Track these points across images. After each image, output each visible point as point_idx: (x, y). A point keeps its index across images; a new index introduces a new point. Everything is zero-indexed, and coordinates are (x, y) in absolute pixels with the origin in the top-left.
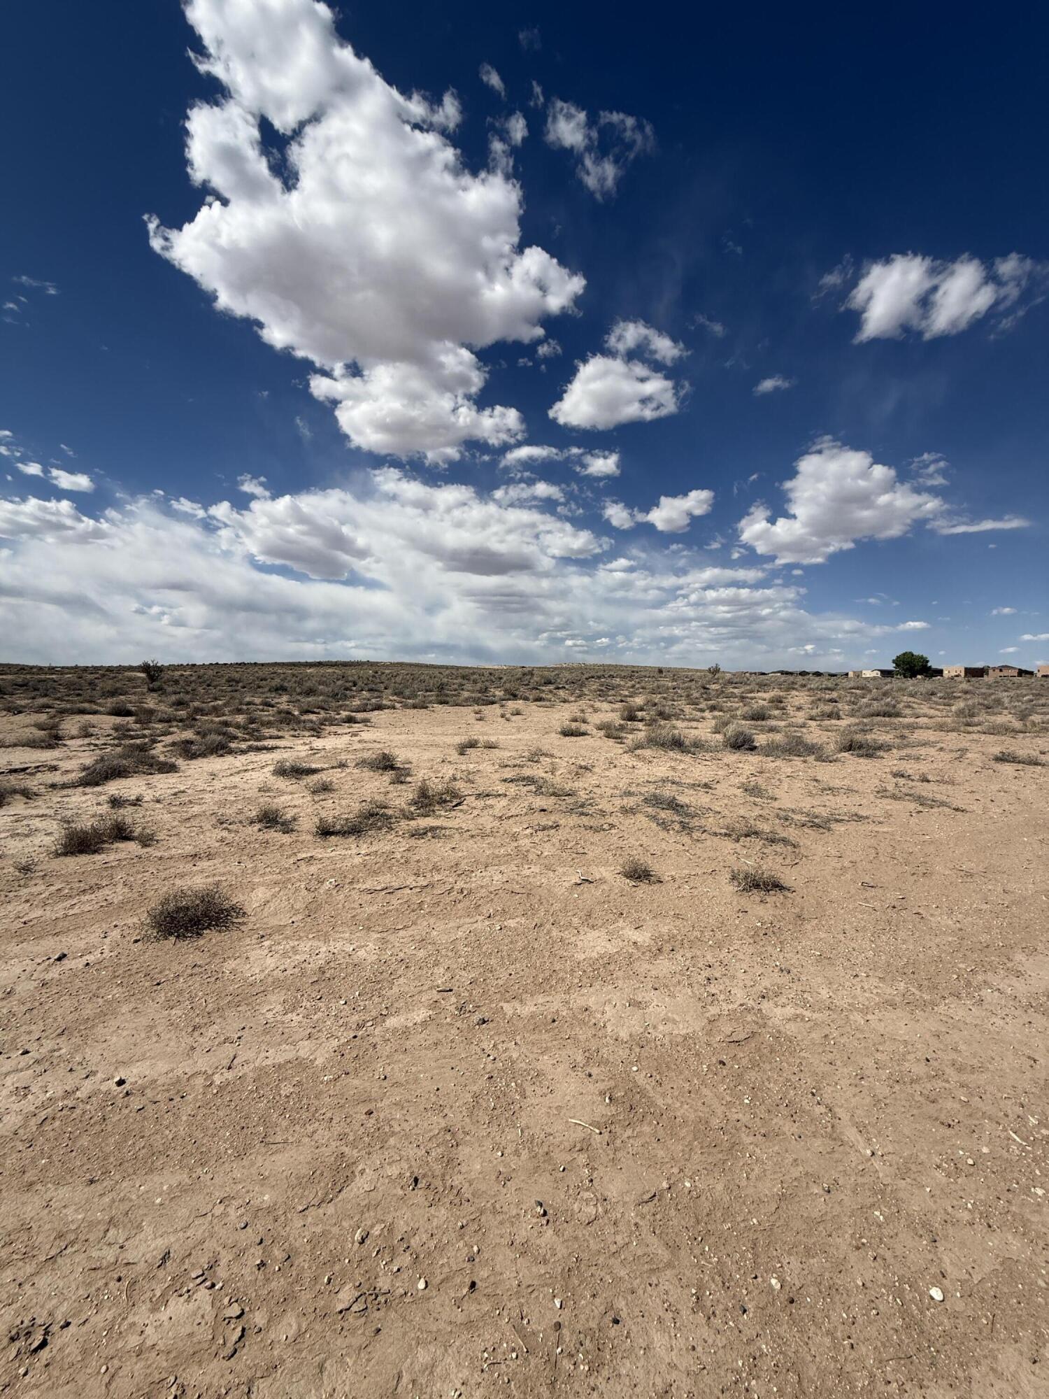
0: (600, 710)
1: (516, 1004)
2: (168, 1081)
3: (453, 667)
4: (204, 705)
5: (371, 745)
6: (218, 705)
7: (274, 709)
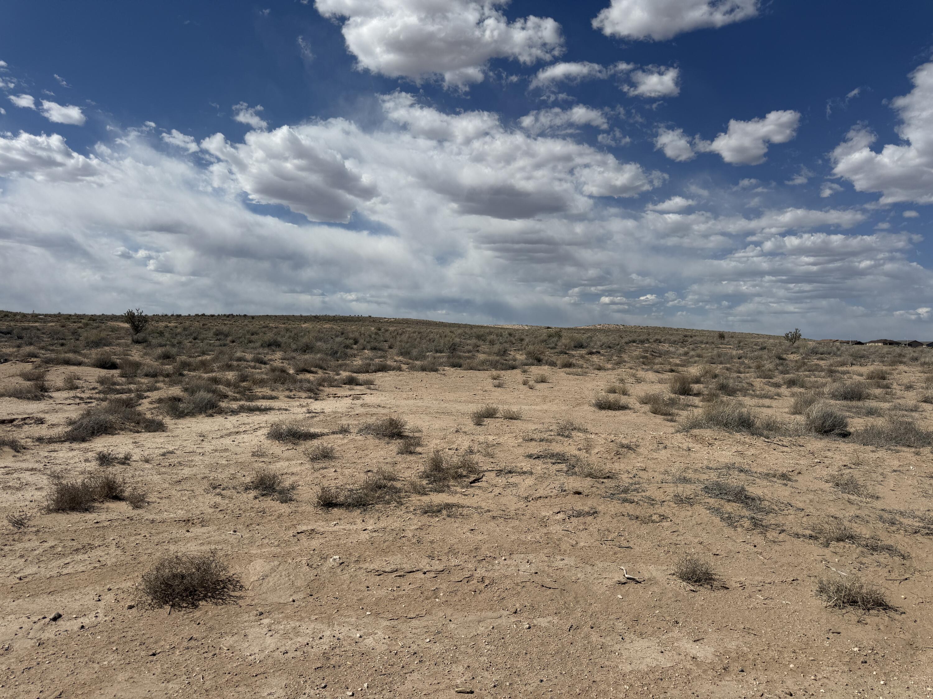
0: (644, 381)
4: (191, 360)
5: (375, 409)
6: (206, 359)
7: (268, 366)
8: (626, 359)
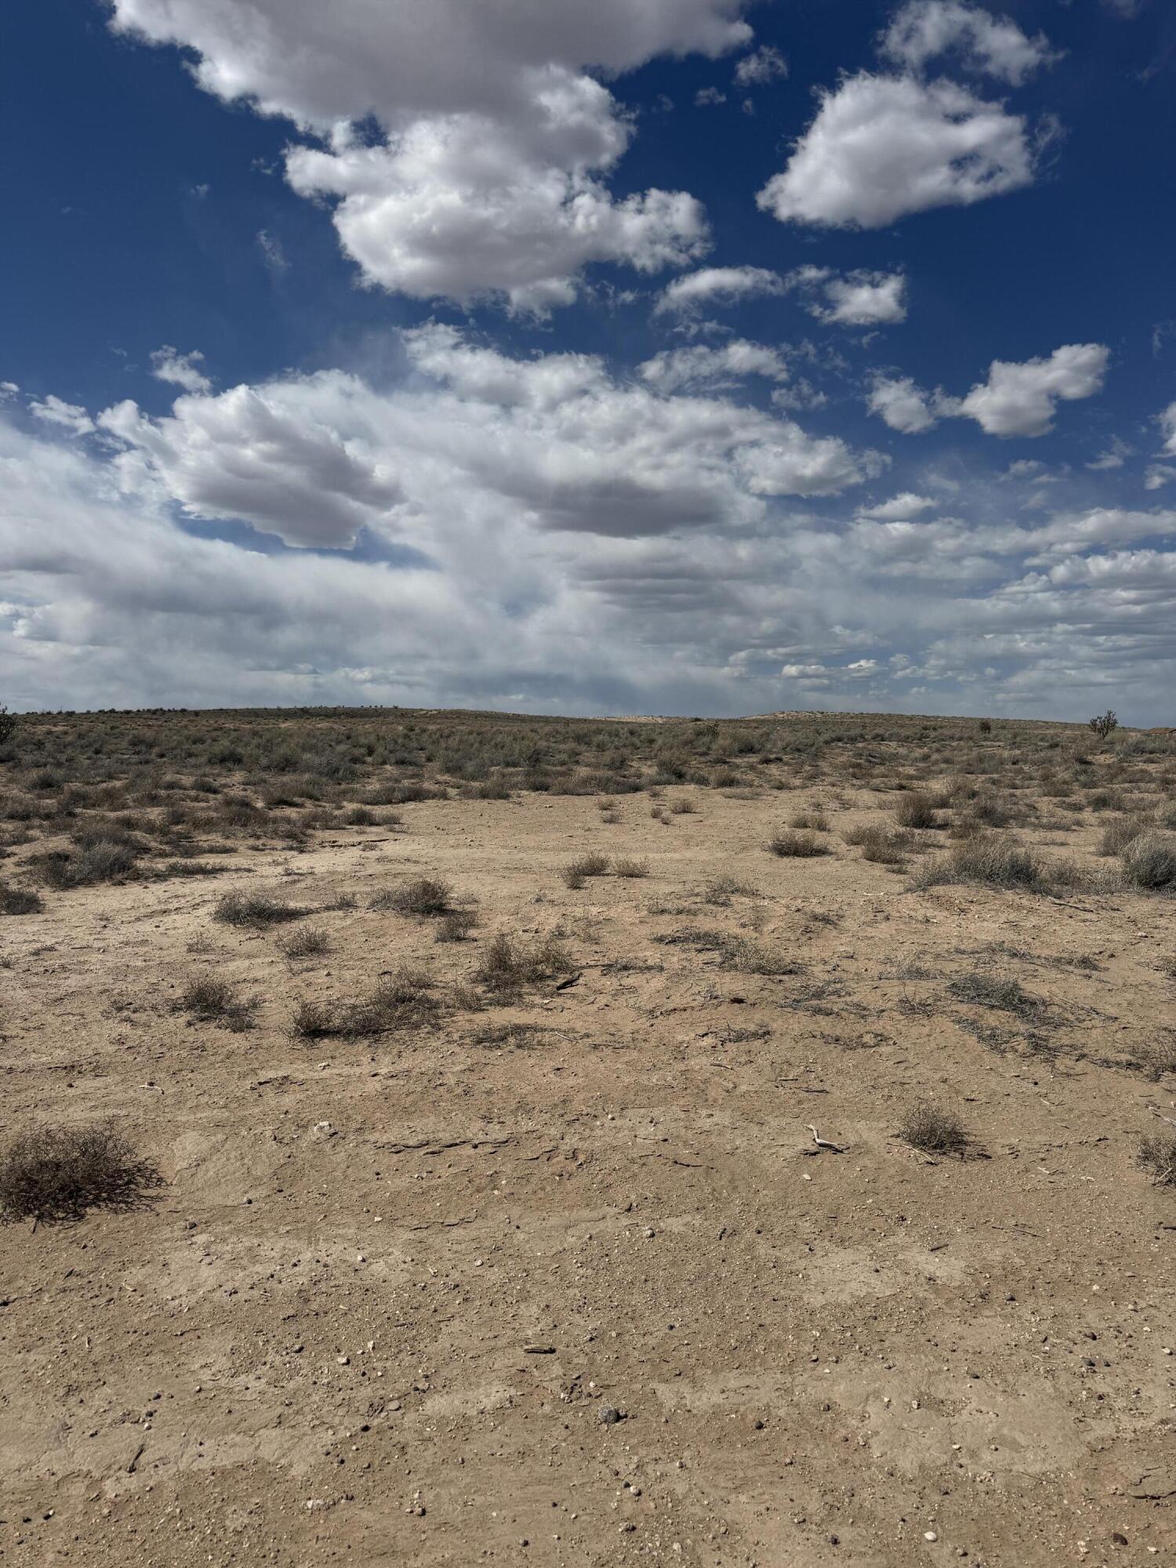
0: (855, 805)
1: (684, 1387)
2: (20, 1485)
3: (558, 720)
4: (89, 788)
5: (402, 866)
6: (114, 787)
7: (219, 796)
8: (826, 770)
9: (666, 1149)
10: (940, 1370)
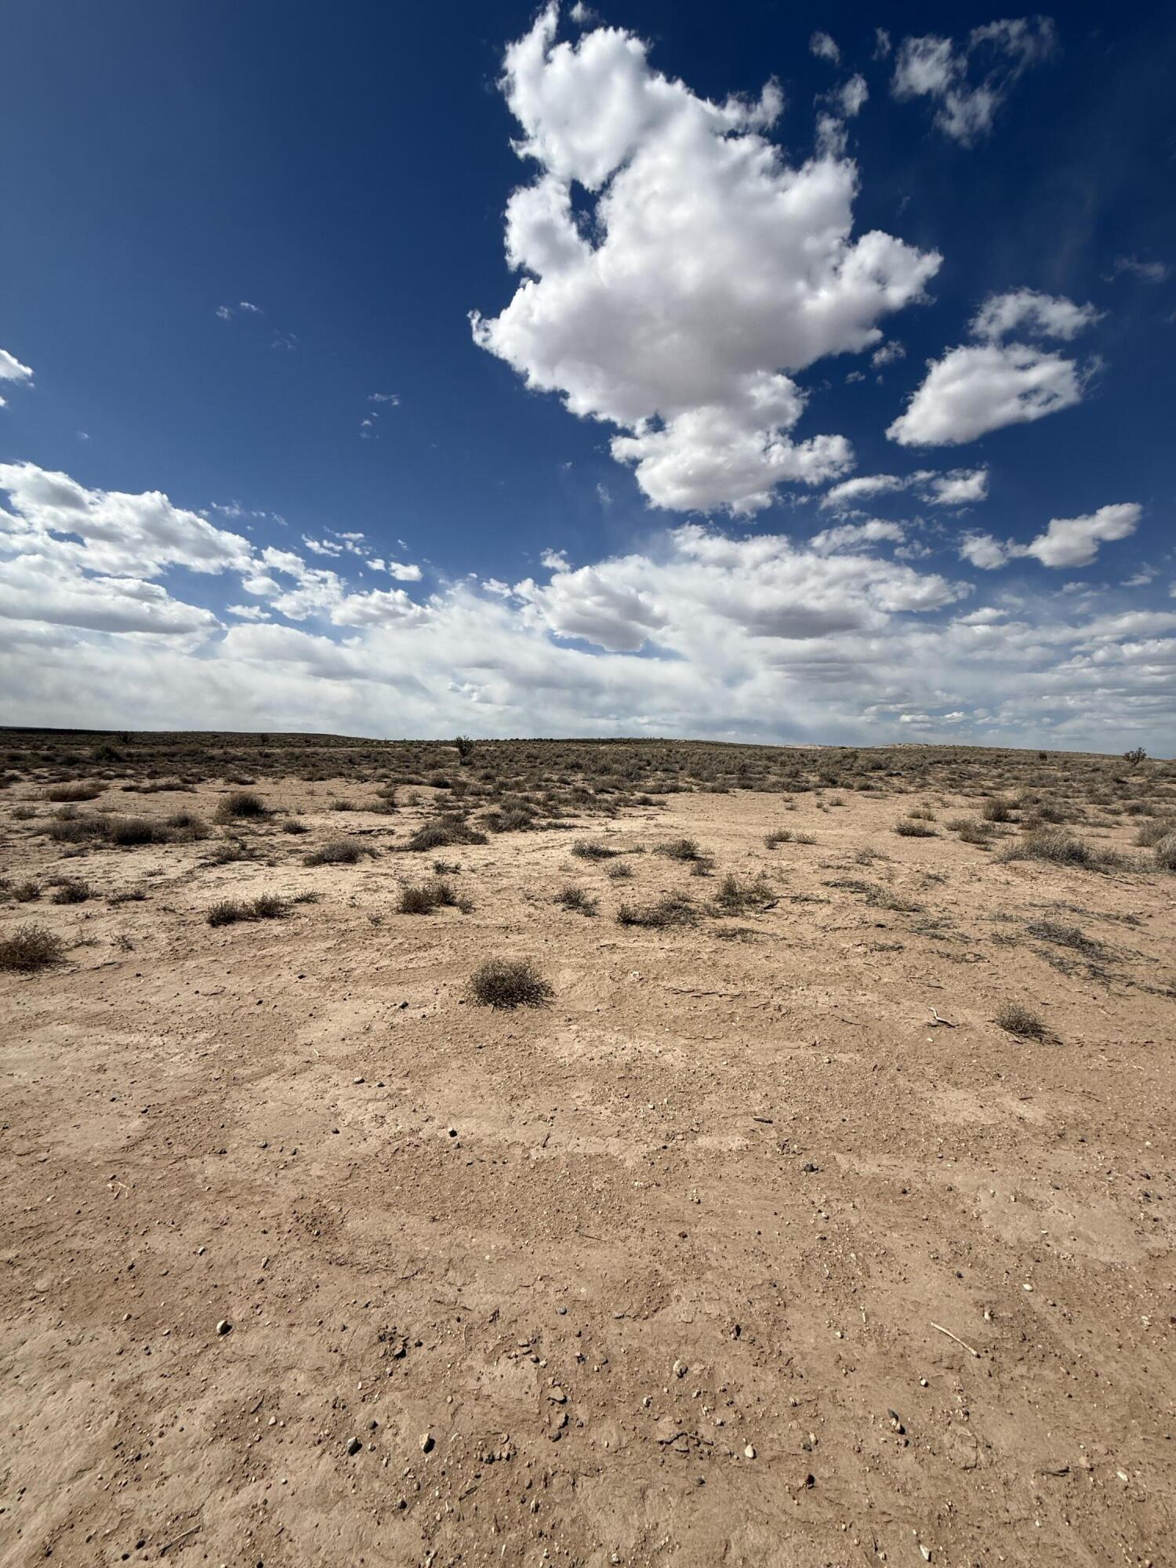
1: (854, 1158)
2: (491, 1143)
3: (755, 747)
5: (669, 830)
6: (520, 780)
7: (571, 787)
8: (931, 782)
9: (837, 1012)
10: (1030, 1179)
